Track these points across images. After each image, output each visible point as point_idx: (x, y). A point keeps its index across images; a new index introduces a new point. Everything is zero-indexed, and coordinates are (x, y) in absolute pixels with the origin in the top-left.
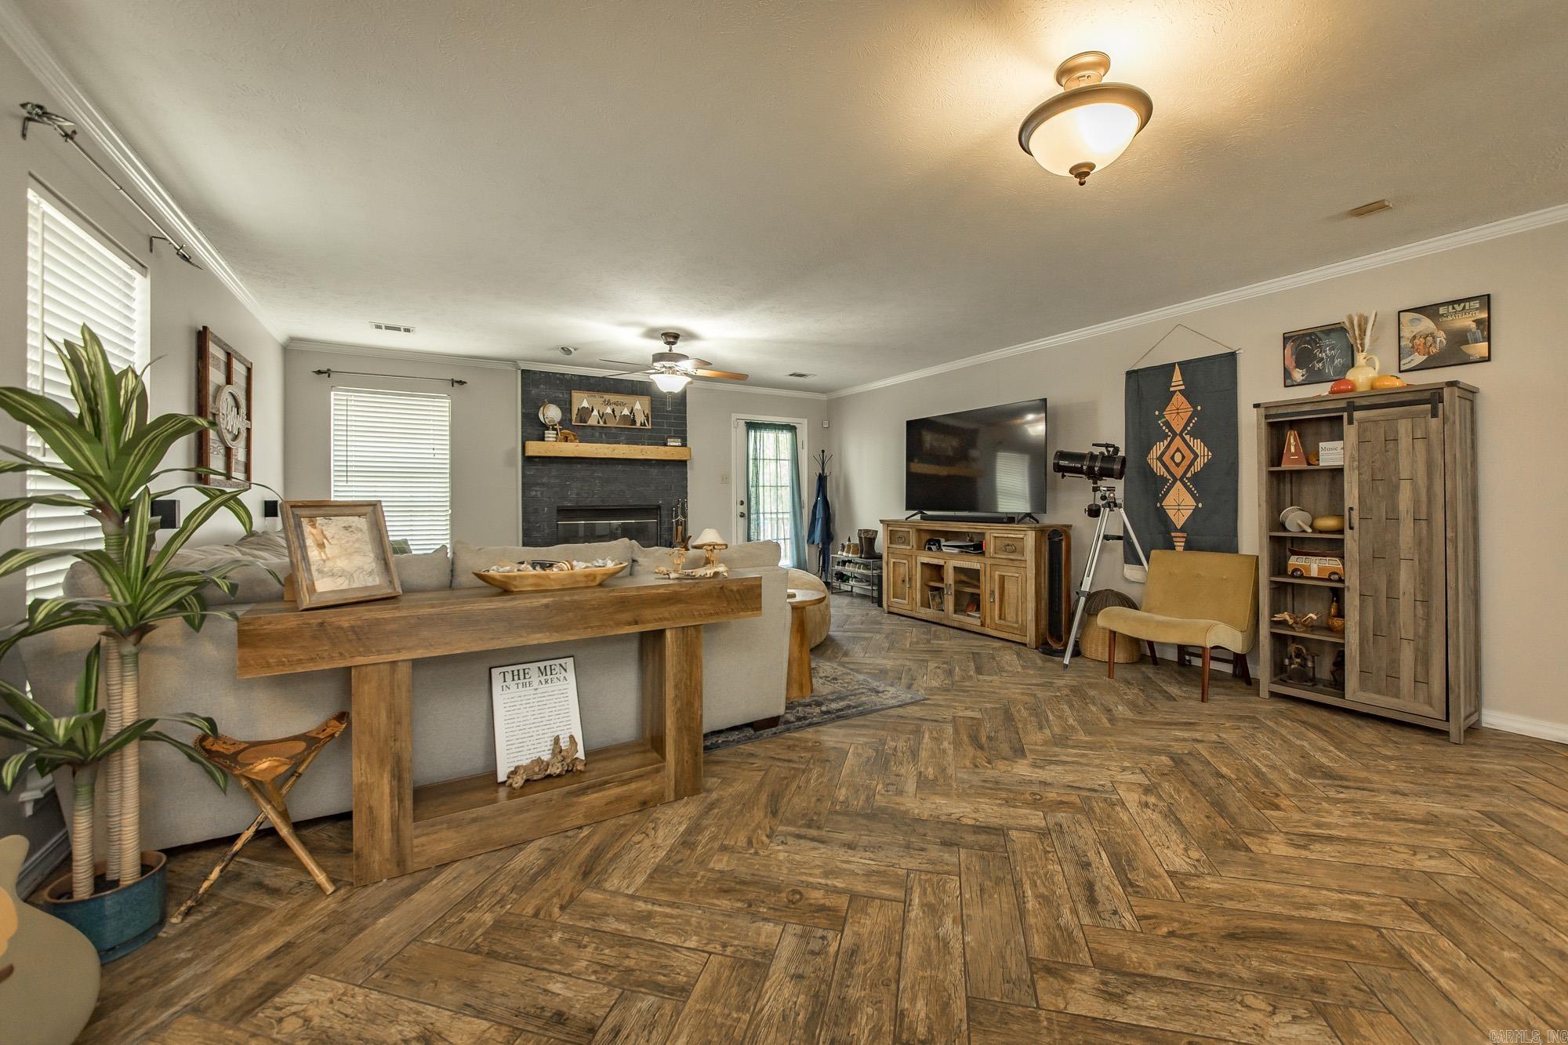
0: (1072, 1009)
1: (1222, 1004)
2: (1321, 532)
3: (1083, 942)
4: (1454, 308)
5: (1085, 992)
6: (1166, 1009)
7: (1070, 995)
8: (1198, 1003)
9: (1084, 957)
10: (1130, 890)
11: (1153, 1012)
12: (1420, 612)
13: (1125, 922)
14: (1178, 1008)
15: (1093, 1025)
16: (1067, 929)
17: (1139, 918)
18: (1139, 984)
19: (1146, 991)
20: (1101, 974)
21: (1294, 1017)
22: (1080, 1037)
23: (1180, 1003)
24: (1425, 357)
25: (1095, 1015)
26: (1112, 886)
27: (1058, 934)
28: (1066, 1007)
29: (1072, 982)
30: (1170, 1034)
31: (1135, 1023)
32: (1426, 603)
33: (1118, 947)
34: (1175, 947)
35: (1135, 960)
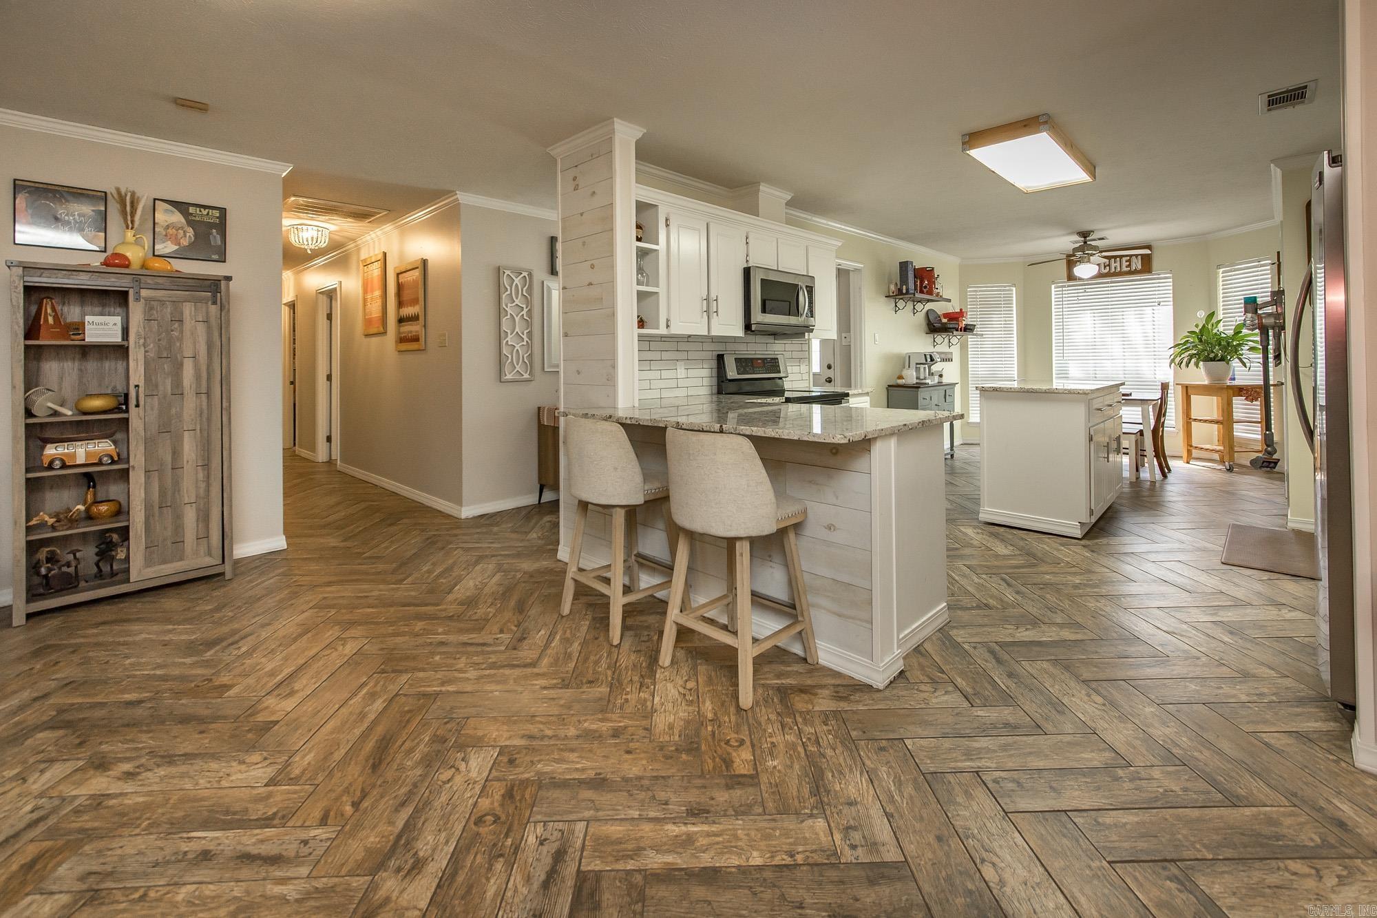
0: (423, 904)
1: (443, 794)
2: (85, 413)
3: (336, 880)
4: (200, 211)
5: (404, 889)
6: (439, 830)
7: (405, 904)
8: (439, 807)
9: (359, 882)
10: (276, 822)
11: (441, 840)
12: (201, 475)
13: (324, 836)
14: (441, 823)
15: (445, 888)
16: (308, 893)
17: (324, 821)
18: (408, 843)
19: (417, 840)
20: (385, 871)
21: (463, 760)
22: (457, 902)
23: (436, 821)
24: (177, 247)
25: (434, 885)
26: (259, 837)
27: (313, 903)
28: (420, 910)
29: (387, 900)
30: (464, 834)
31: (449, 856)
32: (206, 466)
33: (356, 849)
34: (373, 806)
35: (377, 839)
